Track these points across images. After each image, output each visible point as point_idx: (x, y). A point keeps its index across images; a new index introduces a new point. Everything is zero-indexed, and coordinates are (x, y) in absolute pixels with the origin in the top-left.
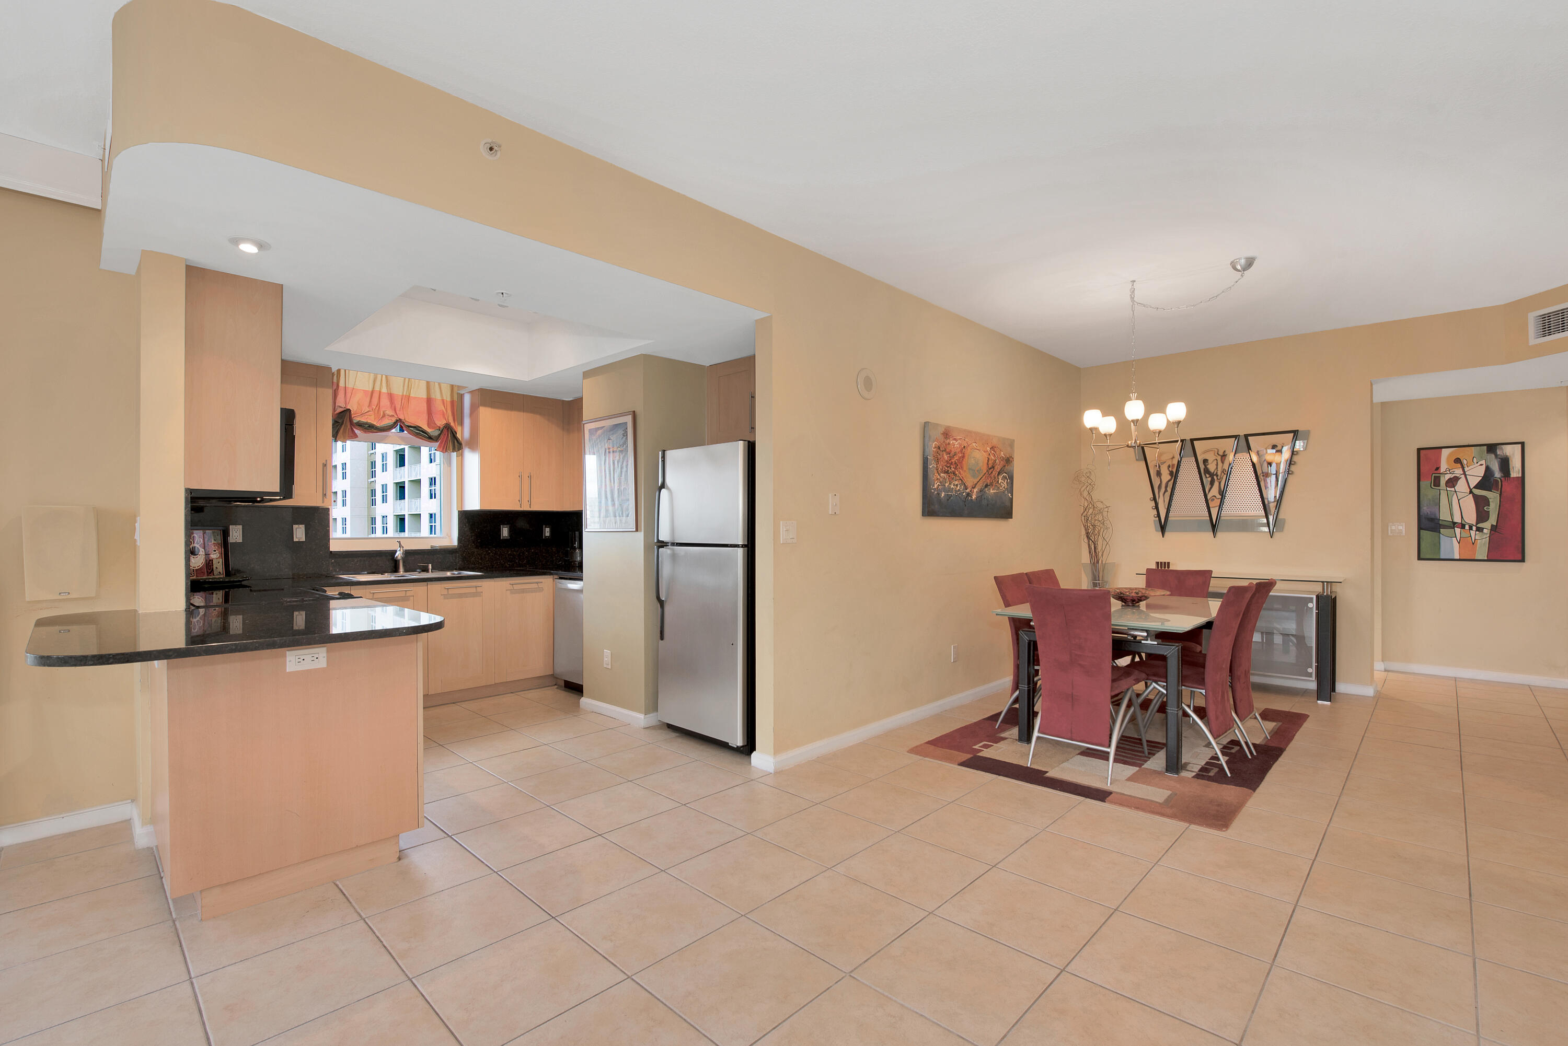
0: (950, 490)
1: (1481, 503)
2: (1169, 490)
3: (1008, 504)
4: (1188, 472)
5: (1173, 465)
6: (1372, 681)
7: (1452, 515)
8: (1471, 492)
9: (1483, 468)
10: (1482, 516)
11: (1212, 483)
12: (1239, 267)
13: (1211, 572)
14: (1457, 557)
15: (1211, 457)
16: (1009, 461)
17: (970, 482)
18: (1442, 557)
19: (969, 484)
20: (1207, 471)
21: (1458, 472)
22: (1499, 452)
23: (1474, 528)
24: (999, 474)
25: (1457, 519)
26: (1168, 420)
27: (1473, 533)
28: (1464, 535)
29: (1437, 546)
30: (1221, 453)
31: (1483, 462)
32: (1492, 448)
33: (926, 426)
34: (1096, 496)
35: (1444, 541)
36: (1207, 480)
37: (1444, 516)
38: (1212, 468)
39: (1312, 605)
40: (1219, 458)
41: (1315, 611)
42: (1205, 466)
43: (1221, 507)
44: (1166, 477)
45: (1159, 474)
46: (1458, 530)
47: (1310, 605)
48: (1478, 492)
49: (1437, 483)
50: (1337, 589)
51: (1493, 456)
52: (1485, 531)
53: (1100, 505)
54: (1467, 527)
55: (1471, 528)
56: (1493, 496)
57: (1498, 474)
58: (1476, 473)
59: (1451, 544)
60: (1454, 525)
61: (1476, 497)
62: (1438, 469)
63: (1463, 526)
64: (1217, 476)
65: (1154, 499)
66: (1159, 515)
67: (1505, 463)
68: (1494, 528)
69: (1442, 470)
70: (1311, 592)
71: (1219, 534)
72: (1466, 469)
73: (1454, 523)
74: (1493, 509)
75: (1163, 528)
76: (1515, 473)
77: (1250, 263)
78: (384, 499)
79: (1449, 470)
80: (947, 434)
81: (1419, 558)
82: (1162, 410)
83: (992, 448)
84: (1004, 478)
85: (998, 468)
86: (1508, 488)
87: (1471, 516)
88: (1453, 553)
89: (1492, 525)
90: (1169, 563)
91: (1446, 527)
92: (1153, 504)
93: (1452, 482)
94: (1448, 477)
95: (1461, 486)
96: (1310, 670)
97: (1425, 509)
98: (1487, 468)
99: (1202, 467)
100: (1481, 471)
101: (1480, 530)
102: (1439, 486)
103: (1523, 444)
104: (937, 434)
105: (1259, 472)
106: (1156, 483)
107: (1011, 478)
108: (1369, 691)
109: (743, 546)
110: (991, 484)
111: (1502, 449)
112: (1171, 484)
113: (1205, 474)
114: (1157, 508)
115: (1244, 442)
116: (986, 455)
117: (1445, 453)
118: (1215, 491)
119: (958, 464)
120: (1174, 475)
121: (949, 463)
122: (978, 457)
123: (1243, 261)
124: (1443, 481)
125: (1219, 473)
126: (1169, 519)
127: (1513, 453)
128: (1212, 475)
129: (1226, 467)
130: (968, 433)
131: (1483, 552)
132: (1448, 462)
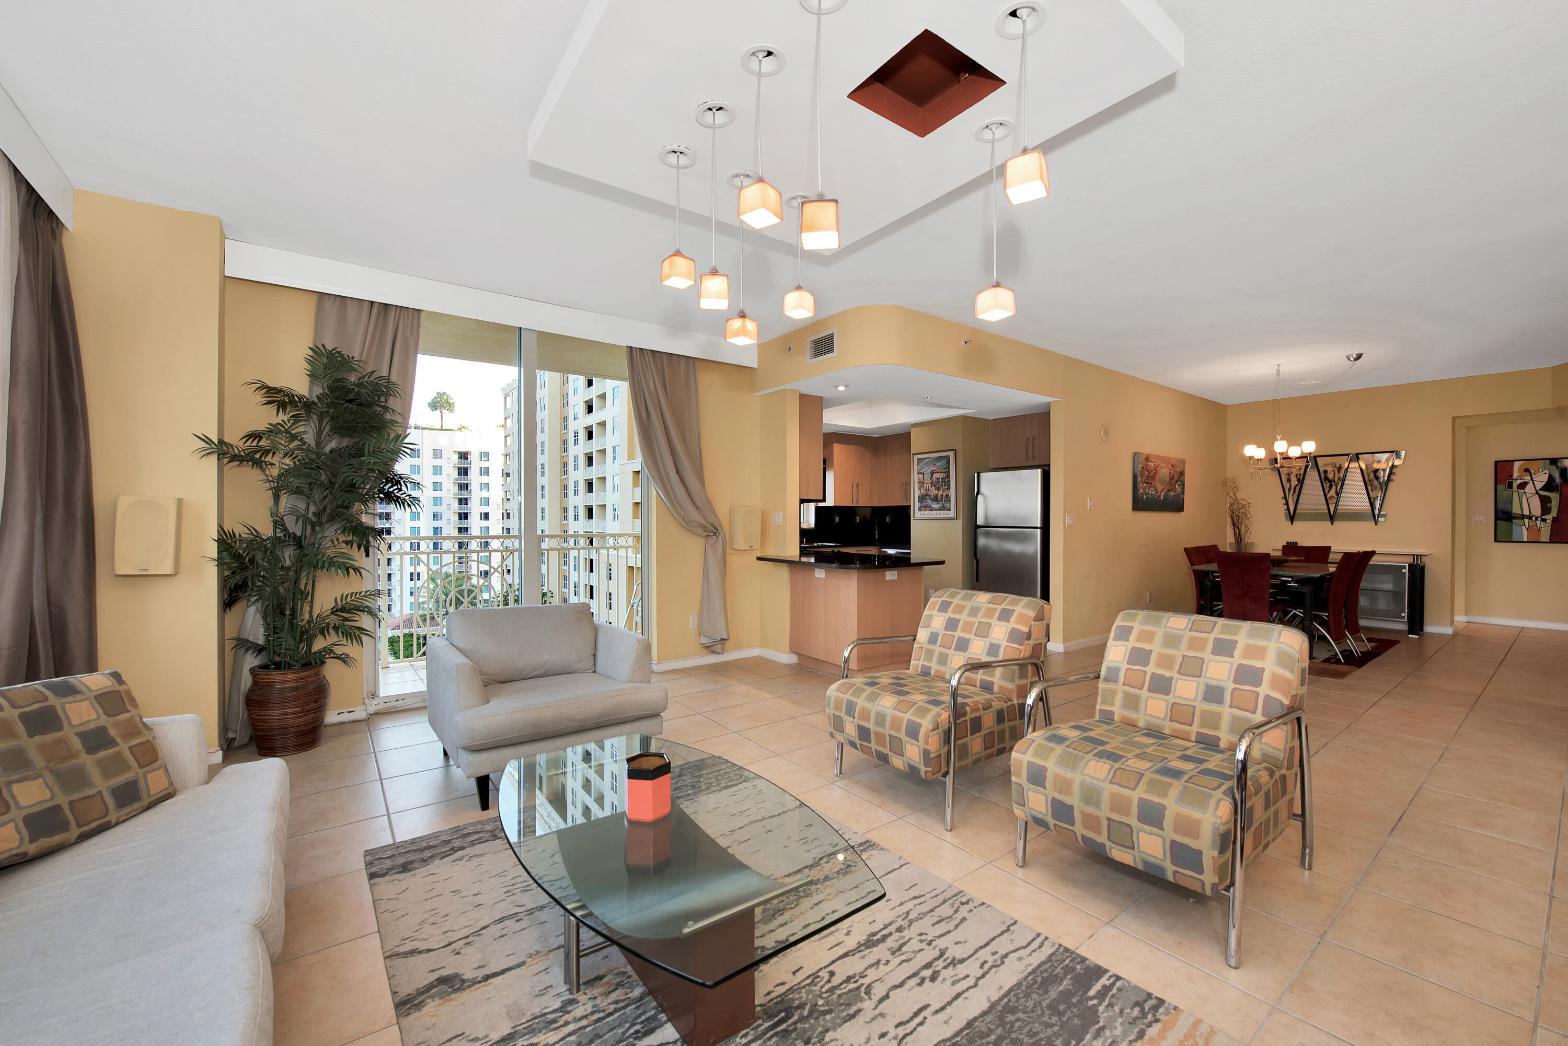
0: (1148, 494)
1: (1545, 501)
2: (1297, 491)
3: (1181, 502)
4: (1312, 480)
5: (1300, 474)
6: (1452, 622)
7: (1522, 510)
8: (1537, 493)
9: (1547, 476)
10: (1546, 510)
11: (1331, 487)
12: (1352, 359)
13: (1330, 547)
14: (1525, 539)
15: (1329, 469)
16: (1182, 473)
17: (1160, 488)
18: (1514, 539)
19: (1159, 490)
20: (1326, 478)
21: (1527, 478)
22: (1559, 464)
23: (1539, 519)
24: (1176, 482)
25: (1526, 512)
26: (1302, 451)
27: (1538, 523)
28: (1531, 524)
29: (1510, 532)
30: (1338, 466)
31: (1547, 471)
32: (1554, 461)
33: (1135, 455)
34: (1239, 496)
35: (1515, 529)
36: (1327, 485)
37: (1516, 510)
38: (1330, 476)
39: (1406, 571)
40: (1336, 470)
41: (1407, 575)
42: (1325, 475)
43: (1337, 504)
44: (1294, 482)
45: (1289, 480)
46: (1526, 521)
47: (1404, 571)
48: (1542, 493)
49: (1510, 486)
50: (1424, 559)
51: (1555, 467)
52: (1548, 521)
53: (1243, 502)
54: (1534, 518)
55: (1537, 519)
56: (1555, 497)
57: (1558, 481)
58: (1541, 479)
59: (1522, 531)
60: (1523, 517)
61: (1541, 497)
62: (1511, 476)
63: (1530, 518)
64: (1334, 481)
65: (1285, 498)
66: (1288, 509)
67: (1563, 473)
68: (1555, 520)
69: (1515, 477)
70: (1405, 562)
71: (1335, 523)
72: (1533, 476)
73: (1524, 515)
74: (1555, 505)
75: (1292, 519)
77: (1359, 357)
78: (576, 493)
79: (1520, 477)
80: (1147, 459)
81: (1496, 541)
82: (1299, 444)
83: (1172, 466)
84: (1179, 485)
85: (1175, 478)
87: (1537, 510)
88: (1522, 536)
89: (1554, 517)
90: (1296, 542)
91: (1516, 518)
92: (1284, 501)
93: (1522, 486)
94: (1519, 482)
95: (1529, 489)
96: (1403, 615)
97: (1500, 506)
98: (1550, 476)
99: (1323, 475)
100: (1545, 478)
101: (1544, 520)
102: (1512, 488)
104: (1142, 459)
105: (1367, 479)
106: (1287, 486)
107: (1183, 484)
108: (1449, 631)
109: (1040, 528)
110: (1172, 489)
111: (1562, 462)
112: (1298, 488)
113: (1326, 480)
114: (1287, 504)
115: (1357, 457)
116: (1168, 471)
117: (1517, 465)
118: (1333, 493)
119: (1153, 478)
120: (1301, 481)
121: (1148, 477)
122: (1164, 472)
123: (1355, 356)
124: (1515, 485)
125: (1336, 480)
126: (1297, 512)
128: (1330, 481)
129: (1341, 475)
130: (1159, 457)
131: (1545, 536)
132: (1519, 471)
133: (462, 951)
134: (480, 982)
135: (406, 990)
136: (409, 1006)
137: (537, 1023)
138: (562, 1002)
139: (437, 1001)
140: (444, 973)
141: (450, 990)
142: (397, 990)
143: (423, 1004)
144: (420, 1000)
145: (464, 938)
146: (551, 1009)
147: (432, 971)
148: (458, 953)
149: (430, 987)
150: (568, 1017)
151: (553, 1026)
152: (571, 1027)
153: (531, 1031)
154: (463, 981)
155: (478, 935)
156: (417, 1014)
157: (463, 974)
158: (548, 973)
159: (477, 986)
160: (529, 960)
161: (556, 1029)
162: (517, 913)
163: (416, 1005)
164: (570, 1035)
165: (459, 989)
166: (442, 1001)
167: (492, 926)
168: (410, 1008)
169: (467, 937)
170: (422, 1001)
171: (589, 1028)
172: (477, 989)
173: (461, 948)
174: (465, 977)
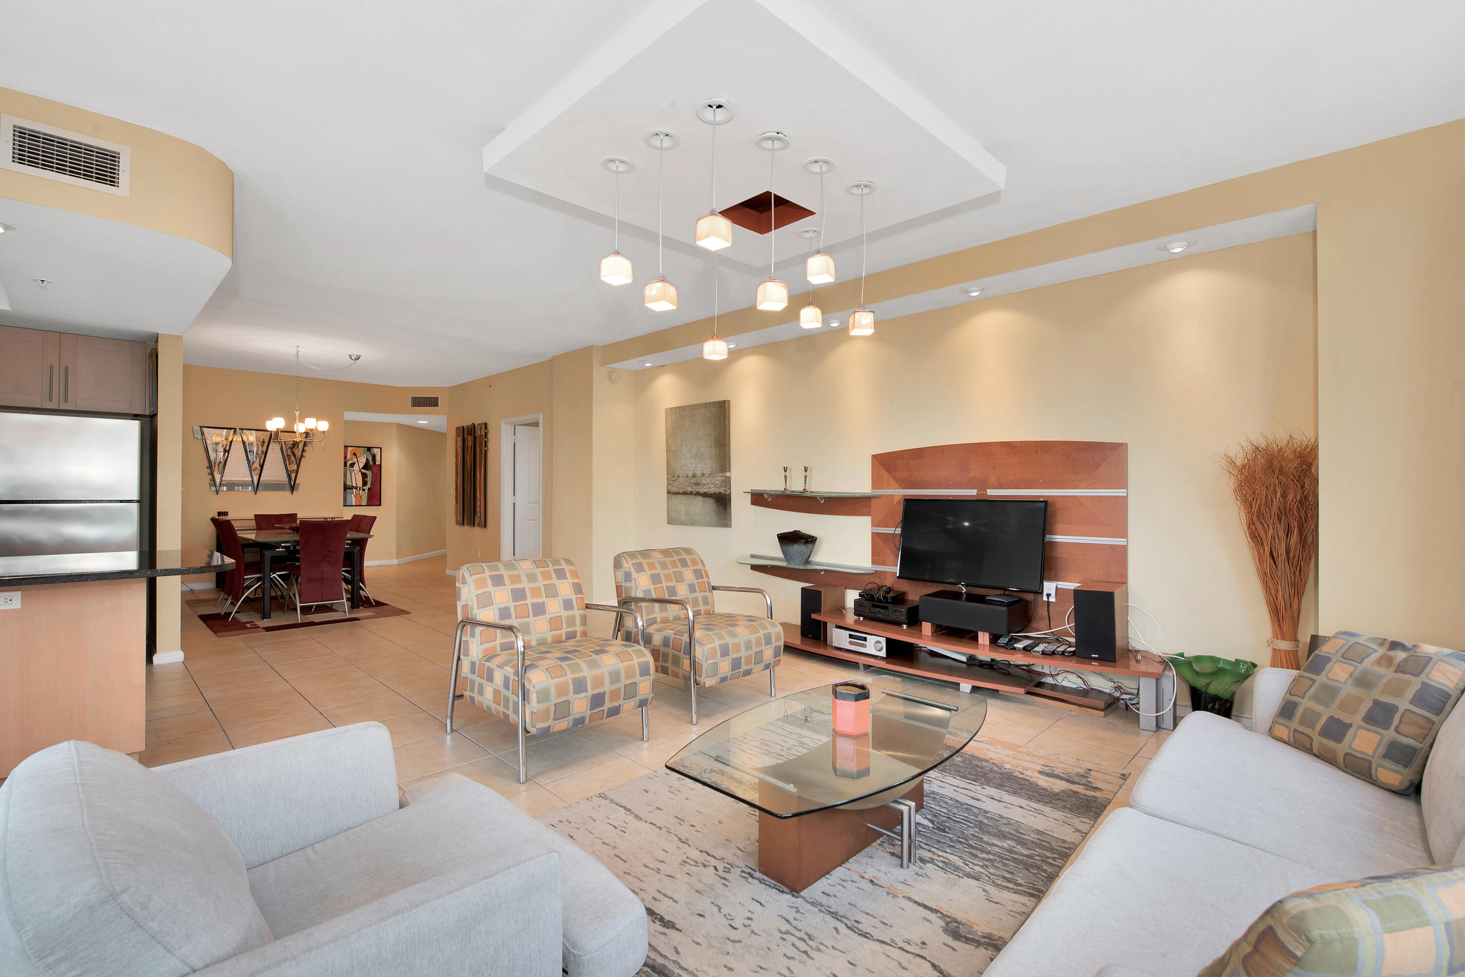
1: (364, 476)
2: (223, 461)
5: (227, 445)
7: (352, 482)
8: (360, 471)
9: (365, 459)
10: (365, 483)
11: (256, 460)
12: (353, 358)
14: (354, 504)
20: (252, 452)
21: (355, 460)
25: (354, 485)
27: (361, 492)
28: (357, 492)
30: (262, 441)
31: (365, 456)
32: (369, 449)
36: (251, 458)
37: (348, 482)
38: (256, 450)
42: (250, 448)
43: (259, 476)
44: (221, 455)
45: (215, 450)
46: (354, 490)
48: (363, 471)
49: (346, 465)
52: (366, 491)
54: (358, 489)
55: (360, 489)
56: (369, 473)
57: (371, 463)
58: (362, 461)
59: (352, 498)
60: (353, 488)
61: (362, 473)
62: (346, 457)
63: (356, 488)
64: (259, 455)
65: (211, 467)
66: (215, 482)
67: (374, 457)
68: (369, 489)
69: (348, 458)
72: (358, 459)
74: (369, 480)
76: (378, 463)
77: (358, 358)
79: (351, 459)
86: (375, 469)
87: (360, 484)
88: (352, 502)
89: (368, 487)
90: (227, 512)
91: (349, 489)
92: (209, 471)
93: (352, 465)
94: (350, 462)
95: (356, 467)
98: (367, 459)
99: (248, 448)
101: (364, 490)
102: (347, 467)
103: (381, 448)
105: (285, 455)
106: (213, 456)
109: (138, 501)
112: (224, 458)
114: (213, 477)
117: (349, 450)
118: (256, 465)
120: (227, 452)
123: (357, 356)
124: (348, 464)
126: (223, 482)
127: (376, 451)
128: (255, 455)
129: (265, 449)
131: (364, 502)
132: (351, 454)
133: (919, 942)
134: (941, 913)
135: (983, 953)
136: (995, 942)
137: (950, 869)
138: (924, 864)
139: (976, 928)
140: (949, 940)
141: (961, 926)
142: (988, 959)
143: (985, 935)
144: (984, 940)
145: (904, 950)
146: (934, 867)
147: (954, 949)
148: (923, 943)
149: (968, 940)
150: (935, 857)
151: (946, 861)
152: (940, 853)
153: (957, 868)
154: (947, 924)
155: (893, 941)
156: (995, 933)
157: (942, 927)
158: (905, 880)
159: (945, 913)
160: (899, 895)
161: (948, 860)
162: (848, 927)
163: (990, 939)
164: (946, 852)
165: (956, 921)
166: (974, 926)
167: (875, 937)
168: (995, 940)
169: (901, 948)
170: (983, 937)
171: (936, 846)
172: (947, 911)
173: (917, 945)
174: (943, 924)
